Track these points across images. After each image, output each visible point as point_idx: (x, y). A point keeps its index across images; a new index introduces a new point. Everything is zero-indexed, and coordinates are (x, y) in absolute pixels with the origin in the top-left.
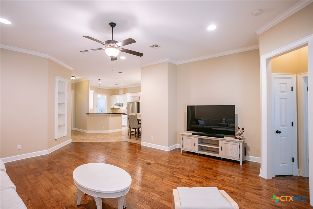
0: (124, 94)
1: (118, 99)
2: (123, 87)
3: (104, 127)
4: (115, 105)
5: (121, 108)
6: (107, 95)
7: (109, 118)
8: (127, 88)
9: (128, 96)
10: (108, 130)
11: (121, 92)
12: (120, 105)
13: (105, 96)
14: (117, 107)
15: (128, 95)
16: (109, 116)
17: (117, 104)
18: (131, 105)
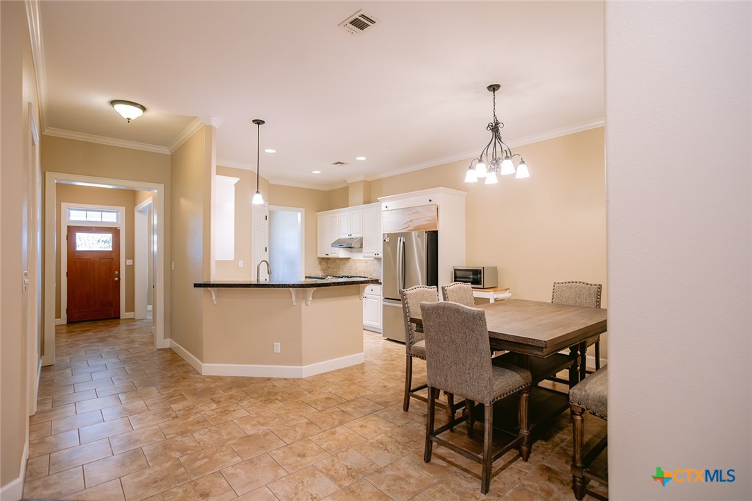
0: (367, 201)
1: (345, 223)
2: (362, 178)
3: (277, 347)
4: (334, 245)
5: (356, 257)
6: (304, 209)
7: (303, 305)
8: (380, 181)
9: (383, 208)
10: (300, 362)
11: (357, 195)
12: (352, 245)
13: (299, 214)
14: (342, 253)
15: (384, 205)
16: (305, 298)
17: (339, 244)
18: (400, 245)
